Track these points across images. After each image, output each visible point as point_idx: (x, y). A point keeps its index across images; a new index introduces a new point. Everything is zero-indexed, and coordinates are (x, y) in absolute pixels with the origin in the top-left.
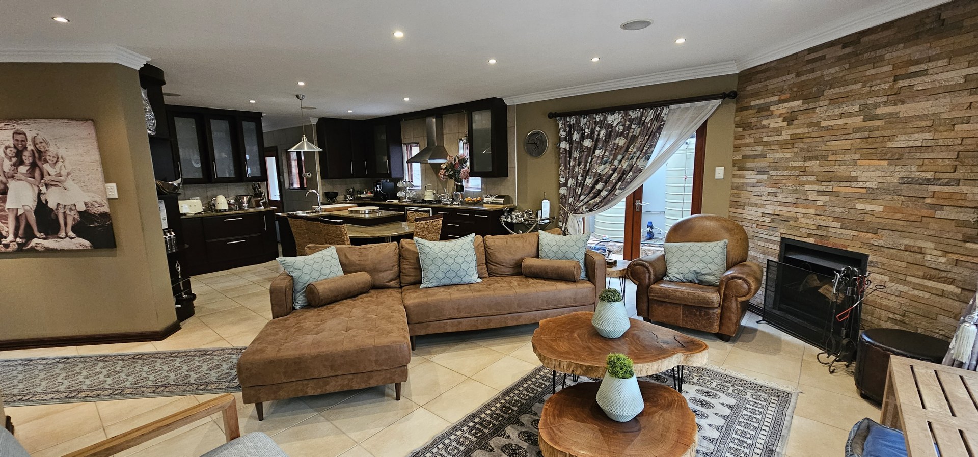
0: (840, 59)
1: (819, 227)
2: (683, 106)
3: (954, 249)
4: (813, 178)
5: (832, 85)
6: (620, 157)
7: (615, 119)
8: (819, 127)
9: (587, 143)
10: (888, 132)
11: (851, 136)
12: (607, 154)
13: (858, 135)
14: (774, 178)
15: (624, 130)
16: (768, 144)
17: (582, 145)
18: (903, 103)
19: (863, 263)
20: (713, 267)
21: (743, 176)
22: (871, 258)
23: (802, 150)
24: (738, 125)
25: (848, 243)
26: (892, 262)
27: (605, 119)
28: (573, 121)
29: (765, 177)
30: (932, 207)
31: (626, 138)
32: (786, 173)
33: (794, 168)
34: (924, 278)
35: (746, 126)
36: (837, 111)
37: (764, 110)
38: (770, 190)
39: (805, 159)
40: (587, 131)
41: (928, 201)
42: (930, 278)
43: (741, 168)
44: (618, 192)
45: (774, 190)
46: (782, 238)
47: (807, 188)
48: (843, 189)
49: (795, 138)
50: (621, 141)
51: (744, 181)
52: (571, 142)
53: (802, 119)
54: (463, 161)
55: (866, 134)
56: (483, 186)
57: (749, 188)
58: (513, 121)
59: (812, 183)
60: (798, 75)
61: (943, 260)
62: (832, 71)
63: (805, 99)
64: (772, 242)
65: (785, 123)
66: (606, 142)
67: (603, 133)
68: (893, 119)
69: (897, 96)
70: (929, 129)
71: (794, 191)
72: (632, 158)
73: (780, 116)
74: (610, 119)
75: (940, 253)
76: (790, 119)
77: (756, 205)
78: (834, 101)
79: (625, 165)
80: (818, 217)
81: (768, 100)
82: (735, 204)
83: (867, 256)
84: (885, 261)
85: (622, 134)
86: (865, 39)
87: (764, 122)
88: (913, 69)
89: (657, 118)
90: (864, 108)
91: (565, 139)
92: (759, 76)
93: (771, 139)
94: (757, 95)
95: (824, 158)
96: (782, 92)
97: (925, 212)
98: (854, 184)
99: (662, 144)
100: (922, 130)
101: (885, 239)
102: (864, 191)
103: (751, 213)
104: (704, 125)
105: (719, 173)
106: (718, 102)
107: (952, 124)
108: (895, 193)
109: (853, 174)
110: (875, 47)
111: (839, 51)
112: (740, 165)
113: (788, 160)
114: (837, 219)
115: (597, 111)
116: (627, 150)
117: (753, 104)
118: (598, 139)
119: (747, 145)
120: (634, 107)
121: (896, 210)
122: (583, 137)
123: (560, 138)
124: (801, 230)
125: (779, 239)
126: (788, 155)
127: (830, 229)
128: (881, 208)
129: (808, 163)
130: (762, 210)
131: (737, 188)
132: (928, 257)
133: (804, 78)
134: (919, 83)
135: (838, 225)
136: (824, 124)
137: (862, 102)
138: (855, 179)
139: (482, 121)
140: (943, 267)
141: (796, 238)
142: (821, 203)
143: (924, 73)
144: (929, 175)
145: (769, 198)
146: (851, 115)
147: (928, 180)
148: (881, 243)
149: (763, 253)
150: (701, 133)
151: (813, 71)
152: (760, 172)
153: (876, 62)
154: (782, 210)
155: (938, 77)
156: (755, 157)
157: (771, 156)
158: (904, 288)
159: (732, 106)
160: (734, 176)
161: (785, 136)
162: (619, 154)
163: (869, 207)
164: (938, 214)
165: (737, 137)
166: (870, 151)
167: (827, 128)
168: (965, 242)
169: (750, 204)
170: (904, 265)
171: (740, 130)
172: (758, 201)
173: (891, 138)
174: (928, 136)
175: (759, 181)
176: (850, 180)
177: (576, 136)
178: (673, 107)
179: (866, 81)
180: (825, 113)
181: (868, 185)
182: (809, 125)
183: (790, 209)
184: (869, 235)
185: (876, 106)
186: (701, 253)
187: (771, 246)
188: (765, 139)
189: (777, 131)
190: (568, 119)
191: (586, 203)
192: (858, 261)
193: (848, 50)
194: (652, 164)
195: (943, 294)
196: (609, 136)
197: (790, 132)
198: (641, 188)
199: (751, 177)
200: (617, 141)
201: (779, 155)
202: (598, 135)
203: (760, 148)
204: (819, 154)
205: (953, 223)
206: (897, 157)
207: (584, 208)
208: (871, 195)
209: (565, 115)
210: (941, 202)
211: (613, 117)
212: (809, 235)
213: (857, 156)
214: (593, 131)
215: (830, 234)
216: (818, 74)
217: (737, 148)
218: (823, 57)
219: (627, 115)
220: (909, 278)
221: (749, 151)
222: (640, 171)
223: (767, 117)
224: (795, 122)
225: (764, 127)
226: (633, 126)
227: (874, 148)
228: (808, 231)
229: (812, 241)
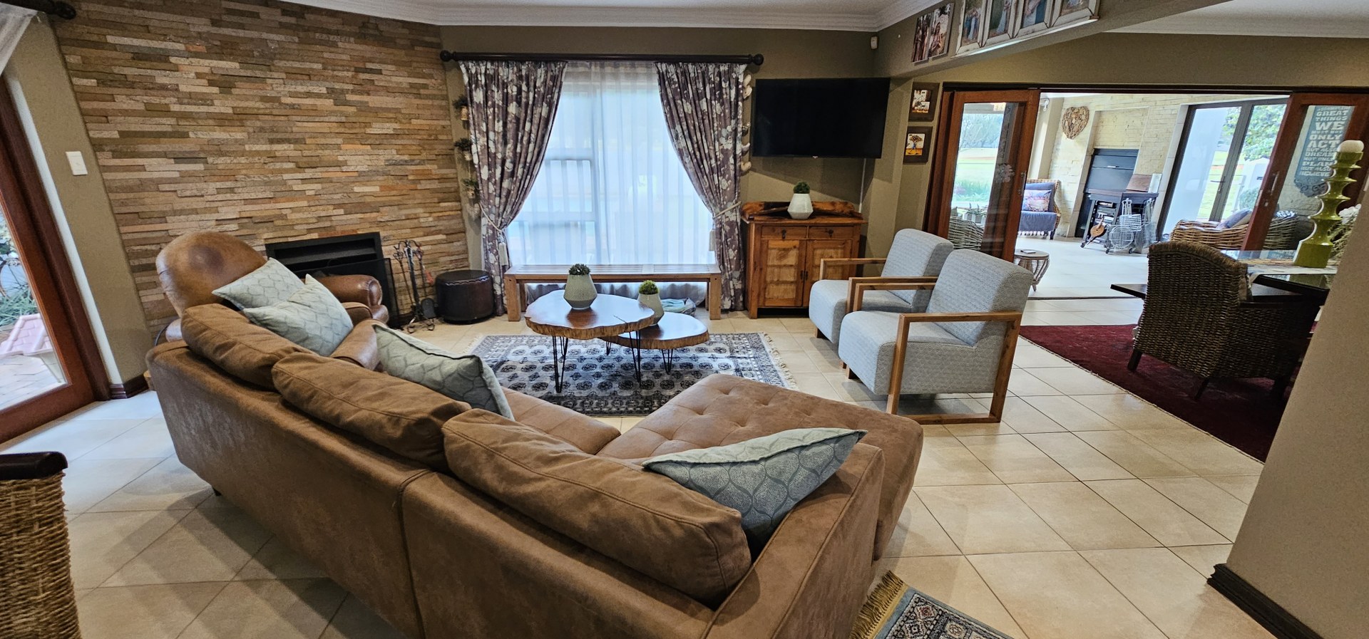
1: (319, 218)
3: (434, 210)
4: (292, 165)
8: (281, 104)
11: (326, 119)
13: (333, 119)
14: (220, 167)
19: (376, 241)
22: (382, 234)
23: (261, 129)
24: (78, 73)
25: (358, 227)
26: (400, 232)
29: (194, 167)
30: (414, 181)
32: (243, 160)
33: (258, 153)
34: (425, 236)
36: (299, 89)
38: (219, 185)
39: (272, 142)
41: (410, 177)
42: (427, 235)
43: (124, 154)
45: (229, 184)
46: (266, 245)
47: (286, 176)
48: (333, 173)
49: (242, 113)
55: (343, 119)
57: (165, 187)
59: (290, 171)
60: (215, 24)
61: (431, 219)
63: (243, 62)
65: (214, 89)
68: (363, 108)
69: (365, 88)
70: (396, 120)
71: (267, 183)
73: (196, 75)
75: (427, 215)
76: (222, 84)
78: (292, 75)
80: (313, 209)
82: (134, 218)
83: (379, 233)
84: (394, 232)
87: (164, 80)
88: (371, 66)
90: (331, 91)
94: (120, 27)
95: (299, 141)
98: (344, 169)
100: (389, 120)
101: (387, 214)
102: (356, 174)
105: (75, 162)
107: (409, 118)
108: (384, 174)
109: (340, 158)
111: (276, 16)
112: (121, 149)
114: (337, 206)
117: (112, 40)
119: (126, 113)
121: (391, 188)
124: (296, 227)
125: (264, 248)
127: (333, 218)
128: (377, 189)
129: (276, 147)
132: (422, 220)
133: (226, 32)
135: (342, 211)
136: (287, 100)
137: (328, 84)
138: (345, 163)
140: (432, 224)
141: (290, 240)
142: (312, 193)
144: (406, 158)
147: (406, 161)
148: (386, 218)
151: (243, 27)
152: (182, 159)
153: (330, 45)
157: (200, 136)
161: (220, 107)
164: (419, 187)
165: (85, 97)
166: (352, 136)
167: (290, 106)
168: (439, 202)
170: (408, 231)
171: (90, 82)
173: (368, 125)
174: (397, 126)
176: (339, 164)
180: (284, 89)
181: (359, 168)
183: (268, 206)
184: (374, 215)
185: (344, 92)
188: (175, 108)
189: (204, 99)
192: (372, 241)
193: (291, 20)
195: (439, 242)
197: (227, 103)
199: (162, 168)
201: (219, 135)
203: (166, 121)
204: (291, 136)
205: (427, 192)
206: (381, 141)
208: (363, 177)
210: (419, 177)
212: (309, 231)
213: (339, 141)
215: (334, 224)
217: (94, 116)
221: (136, 125)
224: (234, 91)
225: (165, 88)
227: (354, 132)
228: (306, 227)
229: (315, 236)
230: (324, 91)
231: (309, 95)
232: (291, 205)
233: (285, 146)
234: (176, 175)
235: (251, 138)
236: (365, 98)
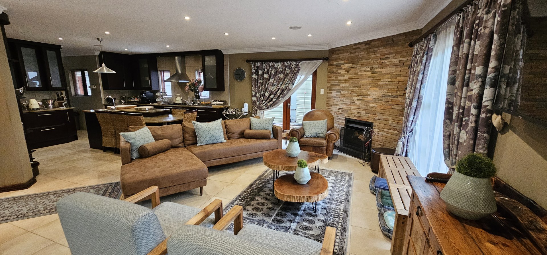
0: (364, 49)
1: (358, 113)
2: (308, 61)
3: (397, 119)
4: (356, 94)
5: (362, 58)
6: (281, 83)
7: (278, 65)
8: (358, 75)
9: (266, 76)
10: (379, 78)
11: (368, 79)
12: (275, 81)
13: (370, 79)
14: (343, 94)
15: (283, 71)
16: (340, 80)
17: (263, 77)
18: (383, 68)
19: (372, 126)
20: (322, 130)
21: (331, 93)
22: (374, 124)
23: (352, 83)
24: (329, 72)
25: (368, 118)
26: (380, 125)
27: (274, 65)
28: (258, 65)
29: (339, 94)
30: (391, 105)
31: (284, 74)
32: (347, 92)
33: (350, 90)
34: (389, 129)
35: (332, 72)
36: (364, 69)
37: (338, 66)
38: (341, 99)
39: (353, 87)
40: (265, 70)
41: (390, 103)
42: (391, 129)
43: (330, 90)
44: (280, 99)
45: (343, 99)
46: (346, 118)
47: (354, 98)
48: (366, 99)
49: (350, 78)
50: (281, 76)
51: (332, 95)
52: (258, 75)
53: (352, 71)
54: (200, 82)
55: (372, 79)
56: (211, 96)
57: (333, 98)
58: (227, 62)
59: (355, 96)
60: (351, 53)
61: (394, 123)
62: (362, 53)
63: (353, 63)
64: (342, 120)
65: (346, 72)
66: (275, 76)
67: (273, 72)
68: (380, 74)
69: (381, 66)
70: (390, 78)
71: (350, 99)
72: (286, 84)
73: (344, 69)
74: (276, 65)
75: (393, 120)
76: (348, 70)
77: (336, 105)
78: (363, 65)
79: (283, 87)
80: (358, 109)
81: (340, 62)
82: (328, 105)
83: (373, 123)
84: (378, 124)
86: (372, 43)
87: (339, 71)
88: (386, 56)
89: (297, 66)
90: (372, 68)
91: (255, 73)
92: (337, 52)
93: (341, 78)
94: (336, 59)
95: (359, 87)
96: (345, 59)
97: (389, 107)
98: (369, 97)
99: (300, 78)
100: (388, 78)
101: (378, 116)
102: (372, 99)
103: (334, 108)
104: (316, 71)
105: (322, 91)
106: (322, 61)
108: (381, 100)
109: (369, 93)
110: (375, 47)
111: (363, 46)
113: (347, 87)
114: (364, 110)
115: (270, 61)
116: (284, 80)
117: (334, 63)
118: (271, 74)
119: (332, 80)
120: (287, 60)
121: (381, 106)
122: (263, 73)
123: (252, 72)
124: (352, 114)
126: (347, 85)
127: (362, 114)
128: (377, 106)
129: (354, 88)
130: (338, 107)
131: (329, 98)
132: (390, 122)
133: (352, 55)
134: (388, 62)
135: (364, 112)
136: (359, 73)
137: (371, 66)
138: (369, 95)
139: (210, 61)
140: (394, 125)
141: (351, 118)
142: (358, 104)
143: (388, 58)
145: (341, 102)
146: (368, 71)
147: (390, 95)
148: (377, 118)
149: (339, 124)
150: (315, 74)
151: (355, 53)
152: (337, 91)
153: (375, 52)
154: (346, 107)
155: (392, 60)
156: (336, 85)
157: (341, 85)
158: (383, 133)
159: (327, 63)
160: (328, 93)
161: (346, 77)
162: (280, 81)
163: (373, 105)
164: (393, 107)
165: (329, 77)
166: (374, 85)
167: (360, 75)
168: (399, 116)
169: (334, 105)
170: (384, 125)
172: (337, 103)
173: (379, 80)
174: (390, 80)
176: (368, 95)
177: (260, 72)
178: (303, 62)
179: (372, 59)
180: (360, 70)
181: (373, 97)
182: (355, 74)
183: (348, 106)
184: (374, 115)
185: (375, 68)
186: (318, 125)
187: (342, 121)
188: (339, 78)
189: (344, 75)
190: (256, 64)
191: (265, 104)
192: (370, 125)
193: (367, 46)
194: (295, 87)
195: (394, 134)
196: (276, 73)
197: (348, 76)
198: (290, 98)
199: (334, 93)
200: (279, 76)
201: (344, 85)
202: (271, 72)
203: (337, 82)
204: (358, 85)
205: (396, 110)
206: (381, 87)
207: (265, 107)
208: (374, 101)
209: (254, 61)
210: (394, 103)
211: (278, 64)
212: (355, 116)
213: (370, 87)
214: (268, 70)
215: (362, 116)
216: (357, 54)
217: (329, 81)
218: (359, 48)
219: (284, 64)
220: (385, 130)
221: (334, 83)
222: (290, 90)
223: (340, 69)
224: (350, 72)
225: (339, 73)
226: (287, 69)
229: (356, 118)
230: (369, 69)
231: (365, 71)
232: (353, 107)
233: (356, 88)
234: (336, 95)
235: (350, 86)
236: (381, 70)
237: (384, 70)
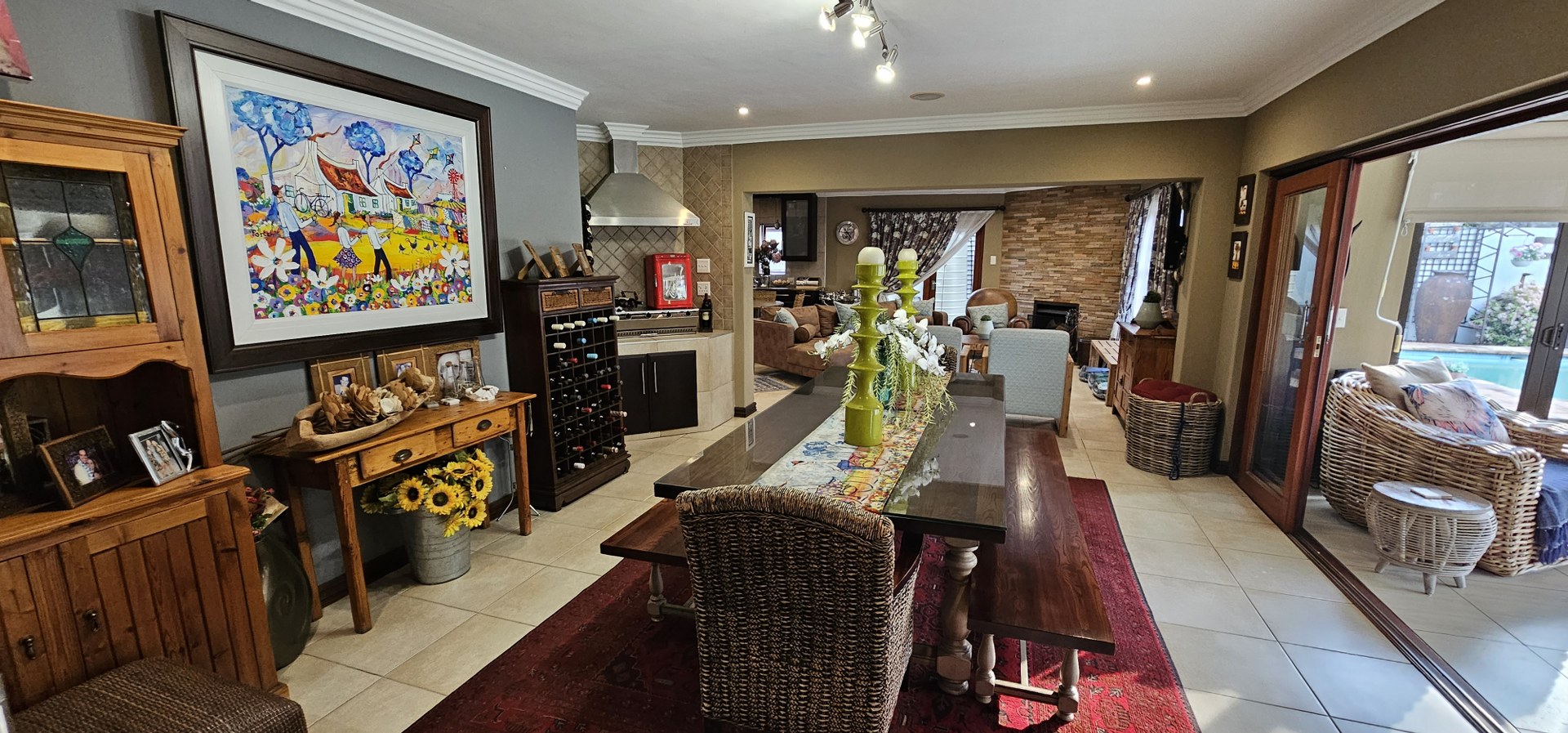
0: (1064, 197)
1: (1056, 291)
2: (969, 212)
3: (1111, 295)
4: (1052, 264)
5: (1062, 211)
7: (920, 218)
8: (1054, 234)
9: (897, 235)
10: (1086, 240)
11: (1070, 241)
12: (913, 244)
13: (1074, 241)
14: (1029, 263)
16: (1026, 242)
17: (892, 237)
18: (1092, 226)
19: (1077, 308)
20: (1002, 319)
21: (1009, 263)
22: (1080, 306)
23: (1045, 247)
24: (1005, 229)
25: (1070, 299)
26: (1089, 306)
28: (884, 216)
29: (1024, 263)
30: (1104, 277)
31: (929, 232)
32: (1037, 261)
33: (1042, 258)
34: (1102, 311)
35: (1011, 230)
36: (1064, 226)
37: (1022, 220)
38: (1027, 271)
39: (1048, 253)
40: (896, 225)
41: (1102, 274)
42: (1104, 311)
43: (1008, 257)
44: (922, 273)
45: (1030, 271)
47: (1048, 269)
48: (1067, 269)
49: (1042, 240)
50: (925, 235)
51: (1010, 266)
52: (882, 234)
53: (1045, 229)
55: (1077, 240)
56: (788, 270)
57: (1013, 271)
58: (822, 211)
59: (1051, 267)
60: (1043, 202)
61: (1108, 302)
62: (1061, 203)
63: (1047, 217)
64: (1029, 304)
65: (1036, 230)
66: (912, 235)
67: (910, 228)
68: (1088, 234)
69: (1090, 223)
70: (1102, 240)
71: (1042, 272)
72: (934, 248)
73: (1033, 225)
74: (916, 217)
75: (1107, 299)
76: (1039, 228)
77: (1019, 282)
78: (1062, 221)
79: (928, 253)
80: (1055, 286)
81: (1024, 215)
82: (1004, 282)
83: (1078, 305)
84: (1086, 306)
85: (924, 230)
86: (1075, 190)
87: (1023, 228)
88: (1096, 210)
89: (953, 219)
90: (1076, 226)
91: (877, 230)
92: (1020, 199)
93: (1027, 239)
94: (1017, 210)
95: (1057, 252)
96: (1033, 211)
97: (1102, 280)
98: (1072, 267)
99: (956, 236)
100: (1099, 240)
101: (1087, 294)
102: (1076, 270)
103: (1014, 287)
104: (983, 228)
105: (993, 260)
106: (994, 211)
107: (1110, 238)
108: (1089, 271)
109: (1072, 261)
110: (1080, 196)
112: (1007, 255)
113: (1038, 253)
114: (1064, 286)
115: (906, 211)
116: (929, 242)
117: (1015, 215)
118: (906, 232)
119: (1012, 242)
120: (935, 210)
121: (1090, 279)
122: (893, 230)
123: (872, 229)
124: (1046, 294)
125: (1033, 302)
126: (1039, 250)
127: (1061, 292)
128: (1084, 279)
129: (1049, 255)
130: (1022, 285)
131: (1005, 271)
132: (1103, 301)
133: (1046, 204)
134: (1099, 218)
135: (1065, 289)
136: (1057, 233)
137: (1075, 223)
138: (1073, 264)
139: (797, 211)
141: (1043, 300)
142: (1056, 278)
143: (1099, 213)
144: (1102, 262)
145: (1026, 277)
146: (1070, 229)
147: (1102, 264)
148: (1084, 297)
149: (1023, 312)
150: (980, 235)
151: (1051, 202)
152: (1021, 260)
153: (1081, 203)
154: (1035, 284)
155: (1104, 216)
156: (1018, 250)
157: (1027, 250)
158: (1093, 318)
159: (1001, 215)
160: (1003, 263)
161: (1036, 238)
162: (923, 244)
163: (1079, 279)
164: (1106, 280)
165: (1004, 237)
167: (1058, 235)
168: (1115, 292)
169: (1014, 281)
170: (1094, 306)
171: (1007, 231)
172: (1020, 278)
173: (1088, 243)
174: (1101, 243)
175: (1020, 266)
176: (1070, 264)
177: (887, 229)
178: (963, 212)
179: (1076, 212)
180: (1058, 227)
181: (1078, 267)
182: (1050, 233)
183: (1040, 283)
184: (1079, 294)
185: (1081, 226)
186: (995, 311)
187: (1029, 306)
188: (1024, 239)
189: (1031, 235)
190: (880, 214)
191: (895, 283)
192: (1074, 308)
193: (1067, 194)
194: (948, 253)
195: (1108, 317)
196: (915, 230)
197: (1038, 236)
198: (936, 273)
199: (1015, 263)
200: (920, 235)
201: (1033, 250)
202: (906, 229)
203: (1021, 244)
204: (1055, 250)
205: (1111, 284)
206: (1090, 253)
207: (893, 287)
208: (1079, 272)
209: (877, 211)
210: (1107, 274)
211: (918, 216)
212: (1051, 297)
213: (1073, 252)
214: (902, 225)
215: (1061, 295)
216: (1053, 204)
217: (1004, 244)
218: (1056, 195)
219: (930, 215)
220: (1097, 313)
221: (1013, 246)
222: (939, 257)
223: (1024, 225)
224: (1042, 230)
225: (1022, 231)
226: (934, 224)
227: (1080, 248)
228: (1049, 295)
229: (1052, 300)
230: (1073, 226)
231: (1066, 229)
232: (1047, 283)
233: (1052, 255)
234: (1017, 266)
235: (1042, 251)
236: (1090, 228)
237: (1094, 230)
